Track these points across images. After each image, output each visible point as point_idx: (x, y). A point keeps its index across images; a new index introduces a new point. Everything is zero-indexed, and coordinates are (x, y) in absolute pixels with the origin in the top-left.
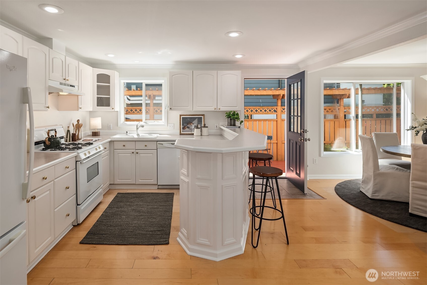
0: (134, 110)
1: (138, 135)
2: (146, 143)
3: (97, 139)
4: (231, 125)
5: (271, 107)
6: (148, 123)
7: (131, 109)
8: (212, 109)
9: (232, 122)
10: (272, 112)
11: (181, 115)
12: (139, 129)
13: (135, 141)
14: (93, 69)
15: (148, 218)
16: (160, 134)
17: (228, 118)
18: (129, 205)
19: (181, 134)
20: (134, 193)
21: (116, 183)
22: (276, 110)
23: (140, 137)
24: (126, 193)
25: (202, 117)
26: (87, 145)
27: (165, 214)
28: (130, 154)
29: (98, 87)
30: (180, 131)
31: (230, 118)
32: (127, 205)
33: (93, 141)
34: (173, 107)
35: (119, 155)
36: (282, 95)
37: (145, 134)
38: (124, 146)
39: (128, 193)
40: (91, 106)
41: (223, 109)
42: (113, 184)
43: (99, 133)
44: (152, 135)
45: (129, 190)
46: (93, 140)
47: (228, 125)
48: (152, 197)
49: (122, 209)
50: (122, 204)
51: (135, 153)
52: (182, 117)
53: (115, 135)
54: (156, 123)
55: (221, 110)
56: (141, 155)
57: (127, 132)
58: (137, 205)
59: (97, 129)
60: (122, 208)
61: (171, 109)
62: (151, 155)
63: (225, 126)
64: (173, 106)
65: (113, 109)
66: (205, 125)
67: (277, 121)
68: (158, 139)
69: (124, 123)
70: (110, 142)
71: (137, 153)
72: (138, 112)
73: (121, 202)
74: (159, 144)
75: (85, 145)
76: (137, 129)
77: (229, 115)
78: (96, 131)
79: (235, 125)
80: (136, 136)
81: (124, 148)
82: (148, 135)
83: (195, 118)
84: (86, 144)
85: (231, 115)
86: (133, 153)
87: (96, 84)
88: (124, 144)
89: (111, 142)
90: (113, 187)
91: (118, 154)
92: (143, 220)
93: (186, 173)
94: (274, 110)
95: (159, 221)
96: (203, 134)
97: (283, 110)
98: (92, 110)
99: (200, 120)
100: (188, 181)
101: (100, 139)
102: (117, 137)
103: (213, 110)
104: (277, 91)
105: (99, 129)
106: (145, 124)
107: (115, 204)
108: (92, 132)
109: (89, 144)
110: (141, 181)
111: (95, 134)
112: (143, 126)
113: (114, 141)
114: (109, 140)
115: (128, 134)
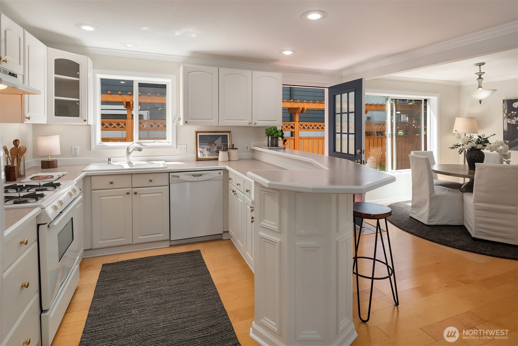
0: (115, 125)
1: (130, 163)
2: (151, 177)
3: (61, 174)
4: (272, 145)
5: (288, 123)
6: (144, 144)
7: (111, 123)
8: (245, 123)
9: (275, 141)
10: (289, 128)
11: (197, 132)
12: (132, 155)
13: (132, 174)
14: (47, 49)
15: (181, 303)
16: (166, 161)
17: (268, 135)
18: (134, 285)
19: (198, 160)
20: (133, 261)
21: (95, 246)
22: (293, 126)
23: (133, 168)
24: (118, 263)
25: (228, 134)
26: (48, 188)
27: (205, 291)
28: (122, 197)
29: (57, 82)
30: (196, 155)
31: (272, 136)
32: (131, 285)
33: (55, 177)
34: (189, 120)
35: (102, 198)
36: (301, 109)
37: (141, 161)
38: (112, 183)
39: (122, 262)
40: (44, 115)
41: (260, 124)
42: (91, 249)
43: (55, 162)
44: (154, 163)
45: (120, 256)
46: (53, 176)
47: (268, 146)
48: (167, 263)
49: (125, 295)
50: (120, 285)
51: (131, 193)
52: (198, 134)
53: (88, 164)
54: (157, 143)
55: (256, 125)
56: (141, 196)
57: (109, 160)
58: (148, 282)
59: (52, 156)
60: (123, 293)
61: (186, 122)
62: (160, 194)
63: (265, 146)
64: (190, 118)
65: (85, 121)
66: (233, 146)
67: (294, 139)
68: (170, 168)
69: (100, 145)
70: (86, 177)
71: (136, 193)
72: (114, 127)
73: (116, 282)
74: (172, 176)
75: (44, 188)
76: (129, 153)
77: (270, 132)
78: (50, 159)
79: (278, 145)
80: (126, 166)
81: (111, 186)
82: (146, 163)
83: (217, 137)
84: (44, 185)
85: (274, 133)
86: (128, 194)
87: (54, 76)
88: (111, 180)
89: (88, 178)
90: (90, 254)
91: (99, 197)
92: (173, 311)
93: (276, 228)
94: (291, 126)
95: (202, 306)
96: (232, 159)
97: (300, 126)
98: (45, 122)
99: (225, 138)
100: (280, 240)
101: (65, 173)
102: (93, 168)
103: (247, 125)
104: (296, 104)
105: (58, 156)
106: (139, 145)
107: (107, 287)
108: (41, 161)
109: (53, 186)
110: (141, 239)
111: (48, 165)
112: (140, 150)
113: (91, 176)
114: (83, 174)
115: (112, 162)
